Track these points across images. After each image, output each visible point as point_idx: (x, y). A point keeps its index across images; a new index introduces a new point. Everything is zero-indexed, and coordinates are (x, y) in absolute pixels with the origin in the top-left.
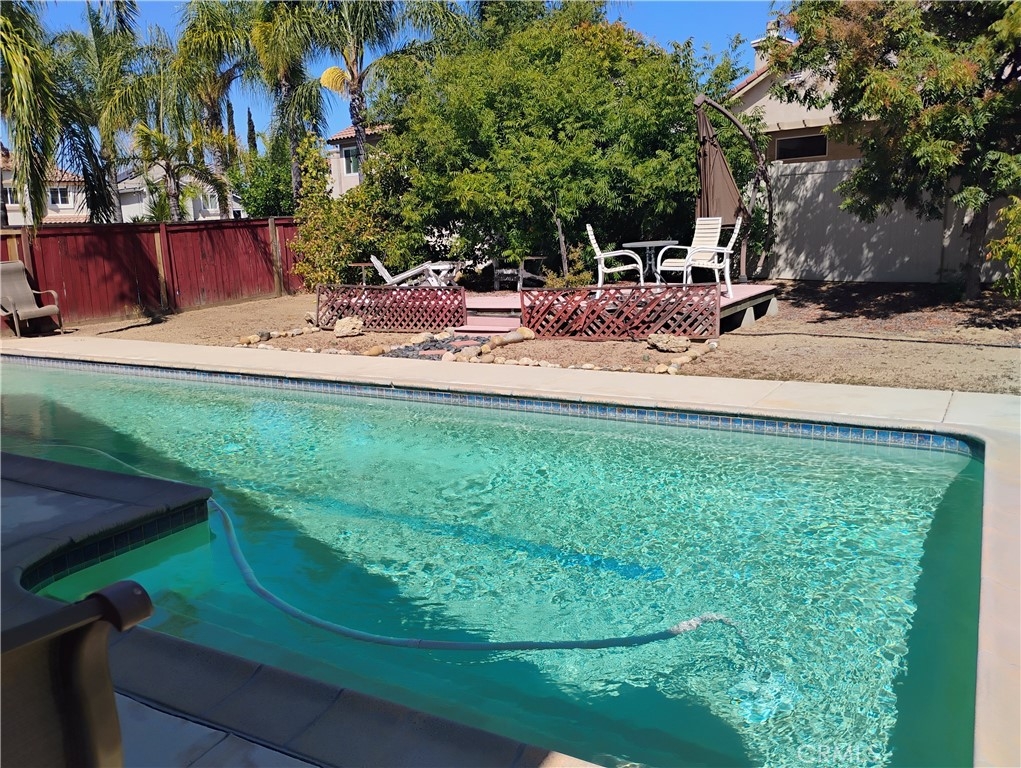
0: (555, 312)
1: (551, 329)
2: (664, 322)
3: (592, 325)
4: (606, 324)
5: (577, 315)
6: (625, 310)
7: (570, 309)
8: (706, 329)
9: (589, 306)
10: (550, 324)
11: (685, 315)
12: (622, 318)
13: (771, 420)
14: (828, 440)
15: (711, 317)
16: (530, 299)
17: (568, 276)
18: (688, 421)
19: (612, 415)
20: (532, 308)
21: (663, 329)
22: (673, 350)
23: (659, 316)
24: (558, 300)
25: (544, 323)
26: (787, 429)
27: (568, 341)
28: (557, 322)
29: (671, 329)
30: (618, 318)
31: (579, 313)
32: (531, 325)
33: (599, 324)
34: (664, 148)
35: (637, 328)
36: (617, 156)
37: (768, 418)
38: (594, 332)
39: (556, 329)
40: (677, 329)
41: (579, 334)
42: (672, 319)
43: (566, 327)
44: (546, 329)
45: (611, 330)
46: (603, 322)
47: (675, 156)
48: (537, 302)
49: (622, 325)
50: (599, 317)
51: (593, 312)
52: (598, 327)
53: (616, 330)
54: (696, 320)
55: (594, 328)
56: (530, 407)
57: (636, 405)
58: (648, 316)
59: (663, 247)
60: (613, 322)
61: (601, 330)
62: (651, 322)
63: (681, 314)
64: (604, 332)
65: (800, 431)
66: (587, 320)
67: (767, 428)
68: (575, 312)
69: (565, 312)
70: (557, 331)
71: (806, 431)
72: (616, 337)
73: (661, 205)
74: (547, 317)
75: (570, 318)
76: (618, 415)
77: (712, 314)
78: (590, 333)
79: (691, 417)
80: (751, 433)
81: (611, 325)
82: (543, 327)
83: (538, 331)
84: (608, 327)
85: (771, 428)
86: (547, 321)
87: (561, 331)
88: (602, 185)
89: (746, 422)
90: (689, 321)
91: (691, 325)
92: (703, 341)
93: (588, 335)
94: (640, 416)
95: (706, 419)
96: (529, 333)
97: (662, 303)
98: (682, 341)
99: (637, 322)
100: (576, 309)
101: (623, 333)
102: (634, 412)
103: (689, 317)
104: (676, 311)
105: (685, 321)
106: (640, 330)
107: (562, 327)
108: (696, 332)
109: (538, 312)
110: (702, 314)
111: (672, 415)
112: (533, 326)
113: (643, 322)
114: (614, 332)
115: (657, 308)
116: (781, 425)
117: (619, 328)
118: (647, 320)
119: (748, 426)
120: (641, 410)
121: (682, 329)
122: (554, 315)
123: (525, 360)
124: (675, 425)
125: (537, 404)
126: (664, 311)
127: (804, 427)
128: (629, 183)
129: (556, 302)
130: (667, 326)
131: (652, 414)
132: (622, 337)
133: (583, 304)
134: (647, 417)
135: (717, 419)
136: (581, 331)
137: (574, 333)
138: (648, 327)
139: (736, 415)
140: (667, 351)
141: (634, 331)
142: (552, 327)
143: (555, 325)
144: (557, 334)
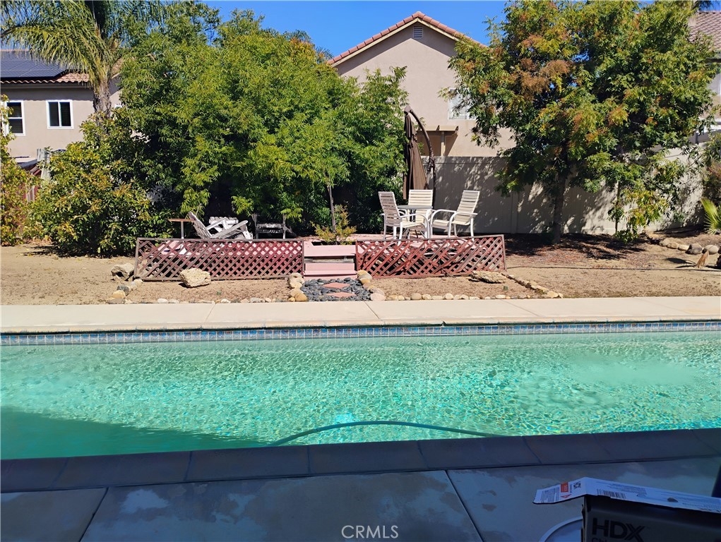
0: (384, 258)
1: (380, 271)
3: (413, 267)
4: (424, 266)
5: (402, 260)
6: (440, 255)
7: (396, 255)
8: (497, 266)
9: (412, 253)
10: (379, 267)
11: (481, 257)
12: (437, 261)
15: (499, 258)
16: (364, 249)
17: (337, 230)
19: (627, 329)
20: (365, 255)
21: (467, 267)
23: (464, 258)
24: (387, 249)
25: (374, 266)
27: (393, 280)
28: (385, 266)
29: (473, 267)
30: (434, 261)
33: (419, 266)
35: (448, 267)
38: (415, 272)
39: (384, 271)
41: (403, 273)
42: (473, 260)
43: (392, 269)
44: (376, 271)
45: (428, 269)
46: (422, 264)
48: (370, 251)
49: (436, 266)
50: (419, 261)
51: (415, 257)
52: (419, 268)
53: (432, 270)
54: (490, 260)
55: (415, 268)
56: (565, 330)
60: (430, 264)
61: (421, 270)
62: (458, 263)
63: (479, 257)
64: (422, 272)
66: (410, 263)
68: (401, 257)
69: (393, 258)
72: (432, 275)
74: (377, 262)
75: (396, 262)
76: (632, 328)
77: (501, 256)
78: (412, 272)
81: (428, 266)
82: (374, 269)
84: (426, 268)
86: (377, 265)
87: (388, 272)
91: (486, 264)
93: (410, 274)
100: (402, 255)
101: (438, 271)
103: (485, 259)
104: (475, 254)
106: (451, 269)
107: (390, 270)
108: (490, 268)
109: (370, 258)
110: (493, 256)
112: (366, 269)
113: (452, 264)
114: (430, 271)
115: (463, 253)
117: (434, 268)
121: (481, 267)
122: (383, 260)
125: (571, 327)
126: (467, 255)
130: (469, 265)
132: (437, 274)
136: (404, 271)
137: (399, 273)
141: (446, 269)
142: (381, 269)
143: (384, 268)
144: (385, 275)
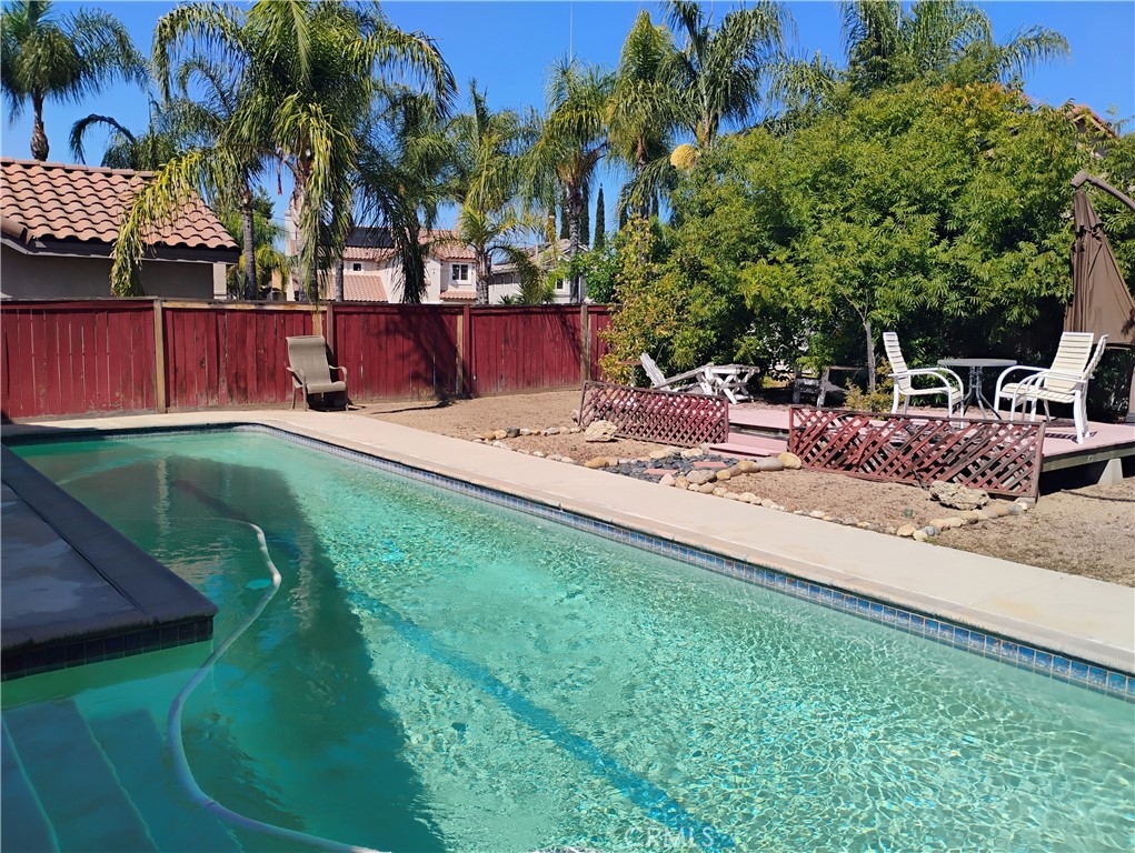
0: (828, 438)
1: (821, 458)
2: (962, 467)
3: (871, 459)
4: (888, 461)
5: (854, 444)
6: (913, 445)
7: (847, 437)
8: (1019, 483)
9: (870, 436)
10: (822, 452)
11: (992, 461)
12: (910, 456)
13: (979, 633)
14: (1055, 678)
15: (1026, 468)
16: (800, 419)
17: (874, 394)
18: (869, 612)
19: (780, 585)
20: (802, 430)
21: (961, 476)
22: (958, 505)
23: (957, 458)
24: (833, 424)
25: (814, 450)
26: (998, 649)
27: (840, 477)
28: (830, 451)
29: (971, 478)
30: (904, 454)
31: (857, 442)
32: (799, 451)
33: (880, 459)
34: (1029, 238)
35: (927, 470)
36: (964, 249)
37: (974, 628)
38: (874, 469)
39: (827, 459)
40: (979, 478)
41: (855, 468)
42: (975, 464)
43: (840, 458)
44: (816, 458)
45: (895, 468)
46: (885, 457)
47: (1042, 250)
48: (809, 424)
49: (908, 463)
50: (881, 451)
51: (874, 443)
52: (879, 464)
53: (901, 470)
54: (1006, 469)
55: (874, 463)
56: (692, 558)
57: (808, 578)
58: (943, 457)
59: (1007, 367)
60: (897, 458)
61: (882, 468)
62: (946, 465)
63: (988, 459)
64: (885, 471)
65: (1016, 656)
66: (866, 453)
67: (971, 642)
68: (852, 440)
69: (840, 439)
70: (829, 462)
71: (1025, 658)
72: (900, 479)
73: (1016, 311)
74: (819, 443)
75: (847, 446)
76: (787, 587)
77: (1029, 464)
78: (869, 469)
79: (874, 607)
80: (950, 645)
81: (895, 462)
82: (813, 455)
83: (807, 460)
84: (891, 465)
85: (977, 642)
86: (819, 449)
87: (833, 462)
88: (938, 282)
89: (943, 627)
90: (999, 469)
91: (998, 475)
92: (1013, 498)
93: (866, 471)
94: (813, 593)
95: (893, 613)
96: (794, 460)
97: (962, 442)
98: (975, 494)
99: (927, 462)
100: (854, 437)
101: (909, 474)
102: (806, 587)
103: (997, 464)
104: (980, 454)
105: (992, 469)
106: (931, 473)
107: (835, 458)
108: (1004, 485)
109: (808, 435)
110: (1015, 462)
111: (851, 600)
112: (802, 453)
113: (936, 463)
114: (897, 472)
115: (957, 448)
116: (991, 642)
117: (904, 468)
118: (940, 461)
119: (947, 633)
120: (816, 586)
121: (986, 478)
122: (827, 441)
123: (746, 496)
124: (854, 615)
125: (700, 556)
126: (964, 452)
127: (1022, 651)
128: (973, 282)
129: (830, 426)
130: (966, 472)
131: (828, 593)
132: (909, 480)
133: (863, 431)
134: (821, 597)
135: (906, 616)
136: (857, 465)
137: (849, 468)
138: (942, 471)
139: (931, 616)
140: (950, 506)
141: (922, 473)
142: (824, 456)
143: (827, 454)
144: (828, 466)
